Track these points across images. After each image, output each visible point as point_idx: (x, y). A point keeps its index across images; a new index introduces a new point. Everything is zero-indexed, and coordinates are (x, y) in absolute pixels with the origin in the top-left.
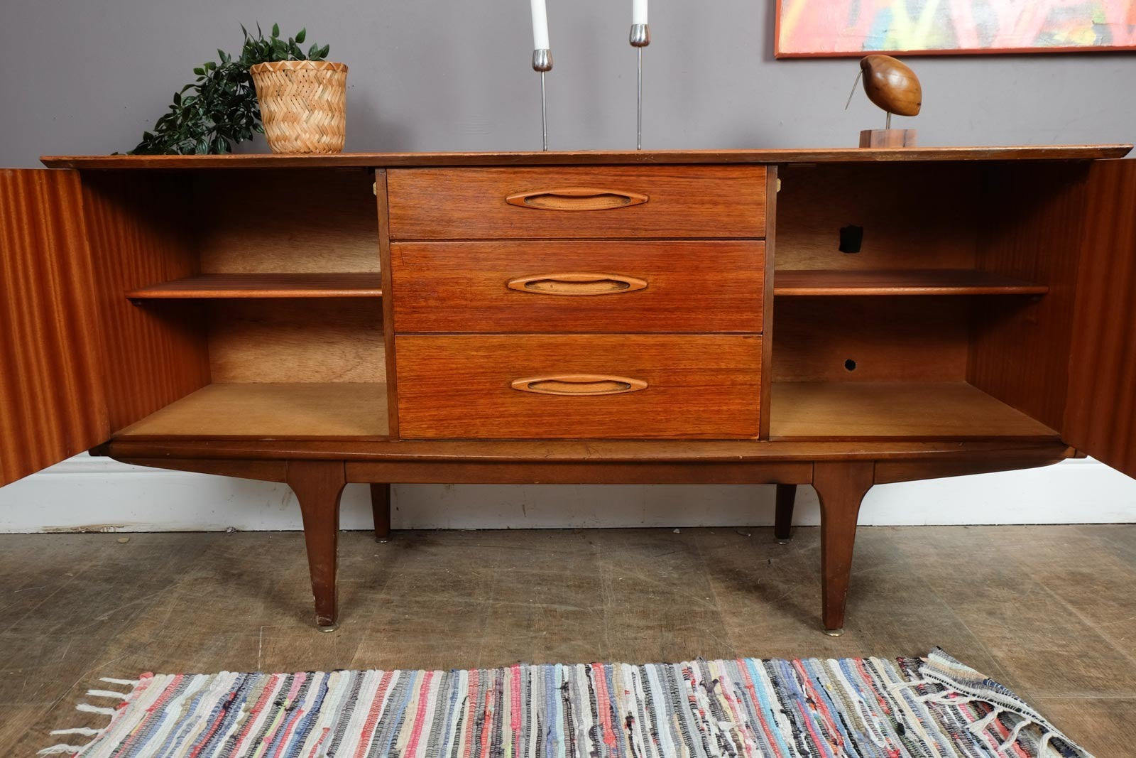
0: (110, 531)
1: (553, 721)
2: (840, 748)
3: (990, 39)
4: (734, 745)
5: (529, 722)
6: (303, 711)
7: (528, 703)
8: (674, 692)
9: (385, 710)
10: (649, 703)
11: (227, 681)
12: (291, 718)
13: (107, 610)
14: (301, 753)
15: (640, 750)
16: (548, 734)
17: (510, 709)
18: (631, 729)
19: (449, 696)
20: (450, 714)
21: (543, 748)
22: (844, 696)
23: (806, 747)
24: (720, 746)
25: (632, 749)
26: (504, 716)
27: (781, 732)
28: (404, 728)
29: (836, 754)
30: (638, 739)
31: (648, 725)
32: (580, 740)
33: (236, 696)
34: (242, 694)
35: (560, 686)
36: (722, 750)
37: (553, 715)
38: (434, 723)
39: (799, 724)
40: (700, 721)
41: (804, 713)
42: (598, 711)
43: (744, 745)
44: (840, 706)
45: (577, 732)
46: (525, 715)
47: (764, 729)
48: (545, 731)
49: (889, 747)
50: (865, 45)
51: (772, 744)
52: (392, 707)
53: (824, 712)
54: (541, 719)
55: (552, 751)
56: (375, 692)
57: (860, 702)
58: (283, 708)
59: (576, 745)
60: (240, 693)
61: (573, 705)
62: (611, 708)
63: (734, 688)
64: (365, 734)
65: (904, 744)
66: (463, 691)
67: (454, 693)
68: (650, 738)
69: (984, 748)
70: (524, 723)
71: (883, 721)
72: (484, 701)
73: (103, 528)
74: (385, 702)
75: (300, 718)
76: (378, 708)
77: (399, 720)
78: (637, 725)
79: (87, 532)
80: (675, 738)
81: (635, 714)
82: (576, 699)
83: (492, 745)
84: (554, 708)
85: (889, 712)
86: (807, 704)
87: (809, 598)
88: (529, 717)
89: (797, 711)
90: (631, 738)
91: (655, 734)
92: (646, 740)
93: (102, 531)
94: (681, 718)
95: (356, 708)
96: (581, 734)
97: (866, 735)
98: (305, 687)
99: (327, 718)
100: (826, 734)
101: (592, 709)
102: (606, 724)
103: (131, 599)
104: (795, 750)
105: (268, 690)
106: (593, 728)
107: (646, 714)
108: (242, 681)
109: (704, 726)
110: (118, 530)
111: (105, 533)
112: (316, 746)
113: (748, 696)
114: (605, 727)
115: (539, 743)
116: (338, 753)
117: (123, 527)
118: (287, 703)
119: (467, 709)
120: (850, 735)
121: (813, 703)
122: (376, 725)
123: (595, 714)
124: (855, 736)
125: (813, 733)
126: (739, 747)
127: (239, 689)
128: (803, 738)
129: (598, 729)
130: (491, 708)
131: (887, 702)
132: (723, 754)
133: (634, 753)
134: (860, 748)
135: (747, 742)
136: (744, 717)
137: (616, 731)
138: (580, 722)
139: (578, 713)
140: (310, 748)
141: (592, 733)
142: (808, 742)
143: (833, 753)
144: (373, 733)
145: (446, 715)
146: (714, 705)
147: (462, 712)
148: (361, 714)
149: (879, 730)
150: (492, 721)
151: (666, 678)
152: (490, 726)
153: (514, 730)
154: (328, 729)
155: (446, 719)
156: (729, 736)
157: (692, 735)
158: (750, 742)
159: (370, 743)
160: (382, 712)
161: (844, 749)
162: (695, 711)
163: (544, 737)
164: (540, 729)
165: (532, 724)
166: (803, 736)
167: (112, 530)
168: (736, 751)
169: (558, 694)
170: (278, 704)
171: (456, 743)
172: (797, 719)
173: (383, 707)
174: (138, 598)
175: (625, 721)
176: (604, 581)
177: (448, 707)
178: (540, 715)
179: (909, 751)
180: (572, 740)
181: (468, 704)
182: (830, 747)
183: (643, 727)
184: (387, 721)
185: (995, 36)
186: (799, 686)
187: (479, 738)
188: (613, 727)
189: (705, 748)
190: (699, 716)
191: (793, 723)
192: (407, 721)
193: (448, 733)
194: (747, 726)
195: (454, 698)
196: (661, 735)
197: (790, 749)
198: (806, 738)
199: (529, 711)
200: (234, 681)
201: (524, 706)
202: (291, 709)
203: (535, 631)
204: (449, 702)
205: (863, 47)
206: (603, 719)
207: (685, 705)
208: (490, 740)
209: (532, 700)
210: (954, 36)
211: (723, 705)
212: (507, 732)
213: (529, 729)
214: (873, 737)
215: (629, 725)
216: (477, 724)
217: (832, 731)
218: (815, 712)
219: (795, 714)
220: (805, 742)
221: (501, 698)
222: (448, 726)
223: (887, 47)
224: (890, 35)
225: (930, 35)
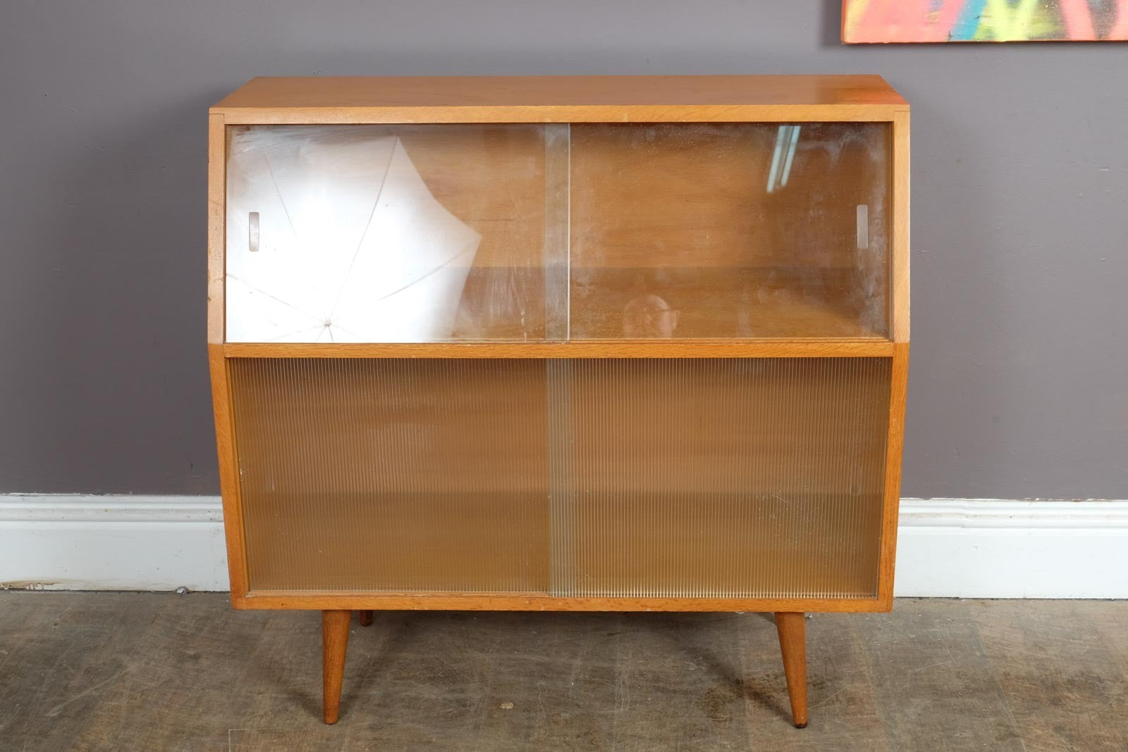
0: (37, 588)
13: (55, 704)
50: (951, 33)
73: (29, 585)
79: (9, 589)
87: (855, 704)
93: (28, 588)
103: (80, 689)
110: (46, 588)
111: (30, 590)
117: (52, 584)
167: (39, 587)
174: (86, 688)
176: (620, 674)
185: (1113, 24)
203: (533, 743)
205: (950, 36)
210: (1064, 23)
223: (979, 37)
224: (985, 23)
225: (1034, 22)
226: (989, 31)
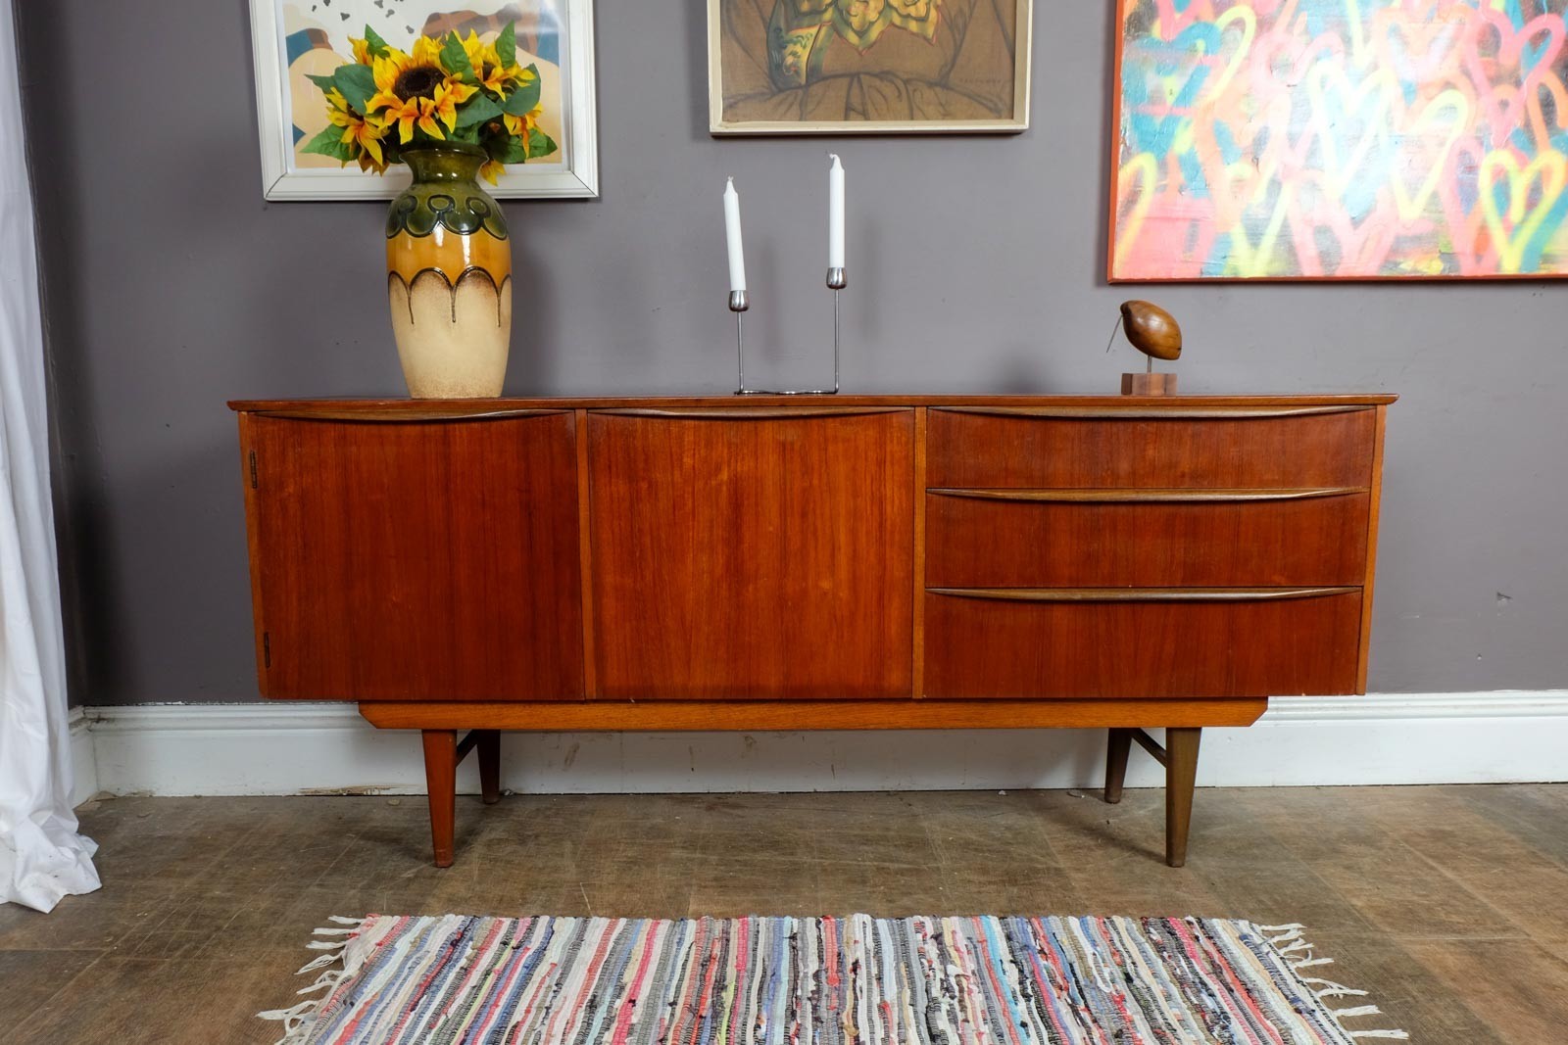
1: (778, 965)
2: (1065, 993)
3: (1333, 268)
4: (956, 988)
5: (754, 965)
6: (529, 949)
7: (755, 950)
8: (904, 944)
9: (611, 952)
10: (878, 952)
11: (453, 922)
12: (518, 954)
14: (530, 984)
15: (861, 991)
16: (773, 975)
17: (736, 954)
18: (856, 974)
19: (676, 940)
20: (676, 956)
21: (765, 986)
22: (1077, 947)
23: (1030, 991)
24: (942, 988)
25: (854, 989)
26: (730, 959)
27: (1007, 978)
28: (630, 966)
29: (1059, 998)
30: (862, 982)
31: (874, 971)
32: (803, 980)
33: (462, 935)
34: (468, 934)
35: (788, 936)
36: (943, 992)
37: (779, 960)
38: (660, 963)
39: (1027, 972)
40: (927, 969)
41: (1035, 963)
42: (825, 957)
43: (966, 989)
44: (1071, 956)
45: (801, 974)
46: (751, 959)
47: (990, 976)
48: (769, 973)
49: (1114, 993)
50: (1202, 271)
51: (996, 989)
52: (618, 949)
53: (1055, 962)
54: (767, 963)
55: (774, 989)
56: (601, 936)
57: (1094, 954)
58: (509, 948)
59: (799, 984)
60: (466, 933)
61: (800, 953)
62: (839, 954)
63: (965, 942)
64: (591, 971)
65: (1131, 990)
66: (689, 937)
67: (680, 939)
68: (875, 982)
69: (1212, 995)
70: (749, 966)
71: (1114, 972)
72: (710, 945)
74: (611, 945)
75: (528, 954)
76: (604, 950)
77: (625, 960)
78: (863, 971)
80: (899, 982)
81: (862, 962)
82: (804, 947)
83: (716, 981)
84: (781, 953)
85: (1122, 964)
86: (1039, 955)
88: (754, 961)
89: (1027, 962)
90: (854, 981)
91: (880, 979)
92: (869, 983)
94: (908, 966)
95: (582, 948)
96: (806, 974)
97: (1093, 981)
98: (530, 930)
99: (554, 954)
100: (1053, 981)
101: (819, 956)
102: (832, 969)
104: (1018, 993)
105: (493, 933)
106: (818, 971)
107: (873, 962)
108: (468, 923)
109: (931, 973)
112: (544, 977)
113: (979, 950)
114: (830, 971)
115: (762, 983)
116: (566, 984)
118: (514, 943)
119: (693, 952)
120: (1077, 982)
121: (1045, 954)
122: (603, 963)
123: (821, 959)
124: (1082, 983)
125: (1039, 980)
126: (961, 991)
127: (465, 930)
128: (1028, 984)
129: (823, 972)
130: (717, 951)
131: (1122, 955)
132: (944, 996)
133: (855, 993)
134: (1085, 993)
135: (970, 986)
136: (971, 966)
137: (840, 974)
138: (806, 966)
139: (805, 958)
140: (540, 979)
141: (816, 976)
142: (1032, 988)
143: (1056, 995)
144: (600, 970)
145: (672, 957)
146: (944, 956)
147: (688, 954)
148: (587, 954)
149: (1108, 979)
150: (717, 963)
151: (897, 931)
152: (715, 967)
153: (739, 971)
154: (556, 965)
155: (671, 960)
156: (953, 981)
157: (917, 980)
158: (974, 988)
159: (597, 977)
160: (608, 953)
161: (1068, 994)
162: (923, 960)
163: (768, 978)
164: (764, 971)
165: (757, 966)
166: (1028, 982)
168: (957, 994)
169: (786, 942)
170: (505, 944)
171: (681, 980)
172: (1026, 968)
173: (609, 949)
175: (851, 966)
177: (674, 949)
178: (766, 959)
179: (1134, 996)
180: (795, 980)
181: (694, 947)
182: (1055, 992)
183: (869, 973)
184: (613, 960)
185: (1339, 264)
186: (1033, 940)
187: (703, 977)
188: (838, 971)
189: (927, 991)
190: (926, 964)
191: (1021, 971)
192: (633, 960)
193: (673, 972)
194: (973, 973)
195: (680, 942)
196: (886, 979)
197: (1014, 993)
198: (1031, 983)
199: (755, 956)
200: (460, 923)
201: (751, 952)
202: (518, 947)
204: (675, 946)
205: (1202, 273)
206: (829, 964)
207: (914, 956)
208: (713, 979)
209: (759, 947)
210: (1297, 263)
211: (952, 955)
212: (731, 972)
213: (753, 971)
214: (1100, 983)
215: (854, 970)
216: (703, 965)
217: (1059, 979)
218: (1045, 962)
219: (1025, 964)
220: (1029, 987)
221: (727, 945)
222: (674, 966)
223: (1226, 273)
224: (1230, 261)
225: (1271, 262)
226: (1235, 268)
